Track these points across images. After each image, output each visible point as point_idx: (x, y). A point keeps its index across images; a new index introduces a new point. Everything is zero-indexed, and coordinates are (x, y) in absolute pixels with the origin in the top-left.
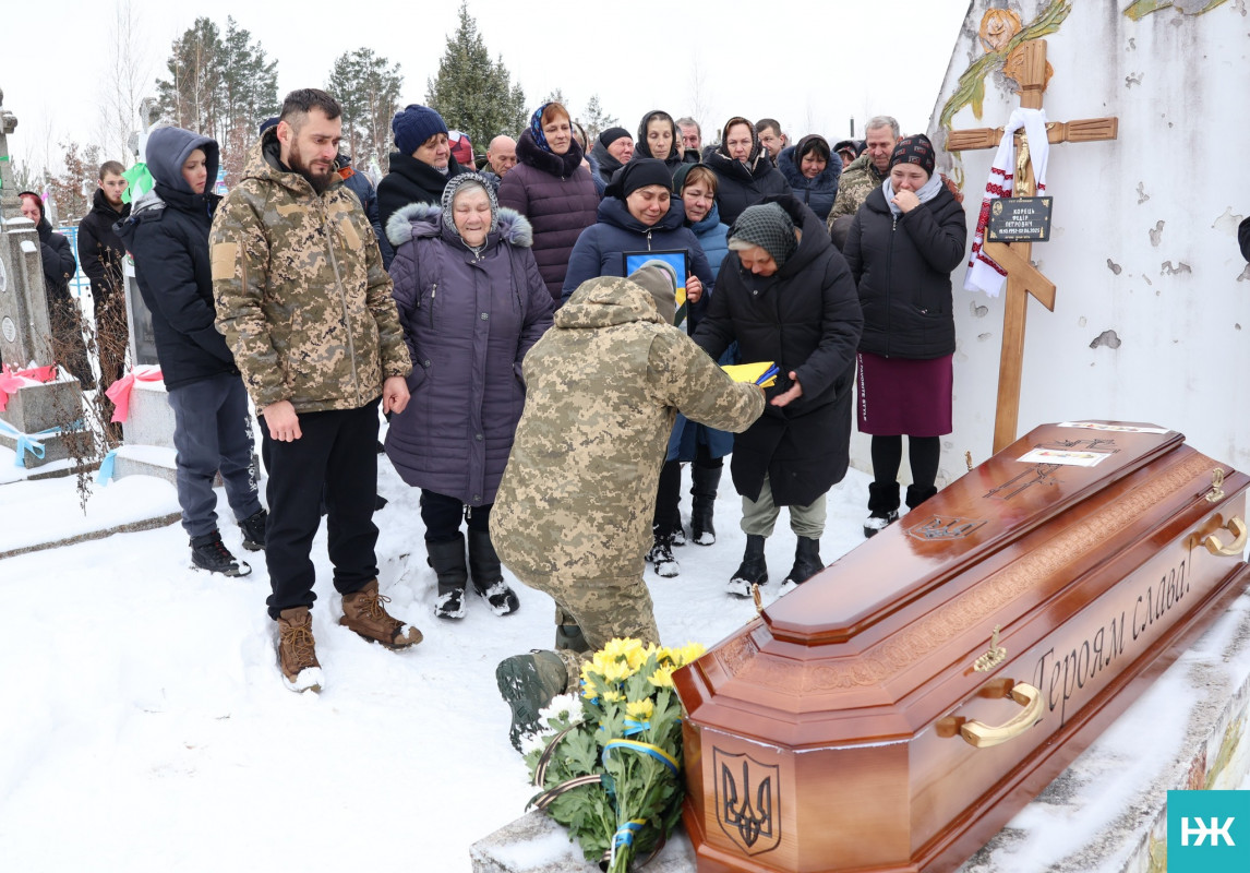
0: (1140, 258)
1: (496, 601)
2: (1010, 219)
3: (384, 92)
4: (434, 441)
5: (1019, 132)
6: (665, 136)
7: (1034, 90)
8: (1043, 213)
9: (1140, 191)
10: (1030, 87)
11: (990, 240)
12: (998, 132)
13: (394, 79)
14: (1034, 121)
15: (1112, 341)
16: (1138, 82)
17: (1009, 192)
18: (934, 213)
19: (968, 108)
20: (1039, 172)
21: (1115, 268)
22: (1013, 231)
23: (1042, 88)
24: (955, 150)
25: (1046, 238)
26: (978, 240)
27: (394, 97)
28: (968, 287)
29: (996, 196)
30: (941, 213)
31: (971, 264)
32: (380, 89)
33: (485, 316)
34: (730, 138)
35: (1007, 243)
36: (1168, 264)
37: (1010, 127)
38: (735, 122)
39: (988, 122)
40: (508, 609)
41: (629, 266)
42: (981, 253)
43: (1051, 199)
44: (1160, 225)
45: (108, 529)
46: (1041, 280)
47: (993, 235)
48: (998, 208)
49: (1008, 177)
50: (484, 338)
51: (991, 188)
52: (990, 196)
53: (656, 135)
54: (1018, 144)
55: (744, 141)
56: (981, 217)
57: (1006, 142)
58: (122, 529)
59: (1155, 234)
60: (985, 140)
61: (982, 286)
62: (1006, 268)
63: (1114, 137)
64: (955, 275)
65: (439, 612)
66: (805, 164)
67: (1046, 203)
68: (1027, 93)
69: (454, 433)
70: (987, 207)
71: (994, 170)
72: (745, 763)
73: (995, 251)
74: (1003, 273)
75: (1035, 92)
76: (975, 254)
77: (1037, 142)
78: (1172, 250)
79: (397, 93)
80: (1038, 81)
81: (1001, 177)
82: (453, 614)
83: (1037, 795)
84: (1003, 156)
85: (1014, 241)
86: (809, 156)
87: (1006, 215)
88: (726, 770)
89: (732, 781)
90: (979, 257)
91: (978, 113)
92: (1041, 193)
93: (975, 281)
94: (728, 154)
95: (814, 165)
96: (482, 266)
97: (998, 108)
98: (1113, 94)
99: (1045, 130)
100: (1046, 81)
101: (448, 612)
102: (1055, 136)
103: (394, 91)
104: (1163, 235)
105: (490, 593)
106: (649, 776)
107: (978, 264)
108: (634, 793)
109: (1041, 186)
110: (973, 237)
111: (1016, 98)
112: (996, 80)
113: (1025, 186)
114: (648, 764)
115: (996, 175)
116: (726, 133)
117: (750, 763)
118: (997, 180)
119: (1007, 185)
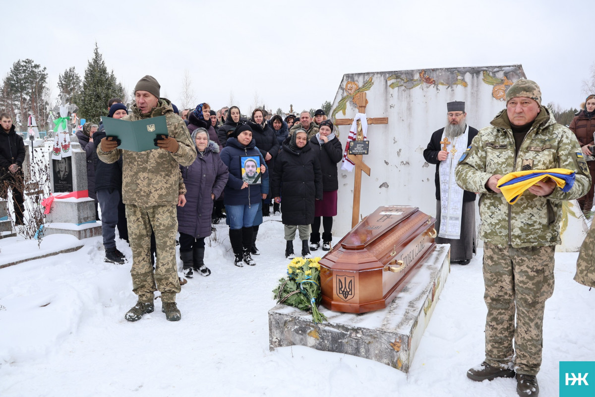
0: (394, 160)
1: (204, 271)
2: (356, 147)
3: (38, 80)
4: (184, 216)
5: (358, 120)
6: (237, 114)
7: (362, 108)
8: (366, 146)
9: (394, 140)
10: (362, 107)
11: (350, 154)
12: (352, 120)
13: (43, 74)
14: (363, 117)
15: (386, 186)
16: (393, 107)
17: (355, 139)
18: (333, 144)
19: (341, 111)
20: (365, 133)
21: (387, 163)
22: (357, 151)
23: (365, 107)
24: (337, 125)
25: (367, 154)
26: (346, 154)
27: (43, 83)
28: (342, 169)
29: (351, 140)
30: (335, 145)
31: (343, 161)
32: (36, 79)
33: (204, 176)
34: (255, 115)
35: (355, 155)
36: (403, 162)
37: (356, 119)
38: (257, 110)
39: (348, 116)
40: (208, 274)
41: (242, 160)
42: (347, 158)
43: (368, 141)
44: (400, 150)
45: (57, 252)
46: (366, 166)
47: (351, 152)
48: (352, 144)
49: (355, 134)
50: (204, 183)
51: (350, 137)
52: (349, 140)
53: (234, 113)
54: (358, 124)
55: (260, 117)
56: (346, 147)
57: (354, 123)
58: (62, 252)
59: (399, 153)
60: (348, 122)
61: (347, 169)
62: (355, 162)
63: (387, 123)
64: (338, 165)
65: (186, 275)
66: (274, 125)
67: (367, 143)
68: (360, 108)
69: (192, 214)
70: (348, 143)
71: (351, 132)
72: (345, 278)
73: (351, 157)
74: (354, 165)
75: (363, 108)
76: (345, 158)
77: (364, 124)
78: (404, 157)
79: (45, 81)
80: (364, 105)
81: (353, 134)
82: (191, 276)
83: (401, 291)
84: (353, 128)
85: (357, 154)
86: (275, 121)
87: (355, 146)
88: (340, 280)
89: (341, 282)
90: (346, 159)
91: (344, 113)
92: (365, 140)
93: (345, 167)
94: (255, 122)
95: (278, 124)
96: (204, 159)
97: (351, 112)
98: (386, 110)
99: (366, 120)
100: (366, 105)
101: (189, 275)
102: (370, 122)
103: (43, 80)
104: (401, 153)
105: (201, 269)
106: (315, 287)
107: (346, 161)
108: (313, 291)
109: (365, 137)
110: (344, 153)
111: (357, 110)
112: (350, 103)
113: (360, 137)
114: (314, 284)
115: (351, 134)
116: (254, 114)
117: (346, 277)
118: (352, 135)
119: (355, 137)
